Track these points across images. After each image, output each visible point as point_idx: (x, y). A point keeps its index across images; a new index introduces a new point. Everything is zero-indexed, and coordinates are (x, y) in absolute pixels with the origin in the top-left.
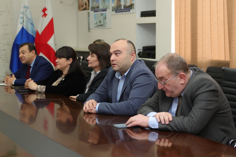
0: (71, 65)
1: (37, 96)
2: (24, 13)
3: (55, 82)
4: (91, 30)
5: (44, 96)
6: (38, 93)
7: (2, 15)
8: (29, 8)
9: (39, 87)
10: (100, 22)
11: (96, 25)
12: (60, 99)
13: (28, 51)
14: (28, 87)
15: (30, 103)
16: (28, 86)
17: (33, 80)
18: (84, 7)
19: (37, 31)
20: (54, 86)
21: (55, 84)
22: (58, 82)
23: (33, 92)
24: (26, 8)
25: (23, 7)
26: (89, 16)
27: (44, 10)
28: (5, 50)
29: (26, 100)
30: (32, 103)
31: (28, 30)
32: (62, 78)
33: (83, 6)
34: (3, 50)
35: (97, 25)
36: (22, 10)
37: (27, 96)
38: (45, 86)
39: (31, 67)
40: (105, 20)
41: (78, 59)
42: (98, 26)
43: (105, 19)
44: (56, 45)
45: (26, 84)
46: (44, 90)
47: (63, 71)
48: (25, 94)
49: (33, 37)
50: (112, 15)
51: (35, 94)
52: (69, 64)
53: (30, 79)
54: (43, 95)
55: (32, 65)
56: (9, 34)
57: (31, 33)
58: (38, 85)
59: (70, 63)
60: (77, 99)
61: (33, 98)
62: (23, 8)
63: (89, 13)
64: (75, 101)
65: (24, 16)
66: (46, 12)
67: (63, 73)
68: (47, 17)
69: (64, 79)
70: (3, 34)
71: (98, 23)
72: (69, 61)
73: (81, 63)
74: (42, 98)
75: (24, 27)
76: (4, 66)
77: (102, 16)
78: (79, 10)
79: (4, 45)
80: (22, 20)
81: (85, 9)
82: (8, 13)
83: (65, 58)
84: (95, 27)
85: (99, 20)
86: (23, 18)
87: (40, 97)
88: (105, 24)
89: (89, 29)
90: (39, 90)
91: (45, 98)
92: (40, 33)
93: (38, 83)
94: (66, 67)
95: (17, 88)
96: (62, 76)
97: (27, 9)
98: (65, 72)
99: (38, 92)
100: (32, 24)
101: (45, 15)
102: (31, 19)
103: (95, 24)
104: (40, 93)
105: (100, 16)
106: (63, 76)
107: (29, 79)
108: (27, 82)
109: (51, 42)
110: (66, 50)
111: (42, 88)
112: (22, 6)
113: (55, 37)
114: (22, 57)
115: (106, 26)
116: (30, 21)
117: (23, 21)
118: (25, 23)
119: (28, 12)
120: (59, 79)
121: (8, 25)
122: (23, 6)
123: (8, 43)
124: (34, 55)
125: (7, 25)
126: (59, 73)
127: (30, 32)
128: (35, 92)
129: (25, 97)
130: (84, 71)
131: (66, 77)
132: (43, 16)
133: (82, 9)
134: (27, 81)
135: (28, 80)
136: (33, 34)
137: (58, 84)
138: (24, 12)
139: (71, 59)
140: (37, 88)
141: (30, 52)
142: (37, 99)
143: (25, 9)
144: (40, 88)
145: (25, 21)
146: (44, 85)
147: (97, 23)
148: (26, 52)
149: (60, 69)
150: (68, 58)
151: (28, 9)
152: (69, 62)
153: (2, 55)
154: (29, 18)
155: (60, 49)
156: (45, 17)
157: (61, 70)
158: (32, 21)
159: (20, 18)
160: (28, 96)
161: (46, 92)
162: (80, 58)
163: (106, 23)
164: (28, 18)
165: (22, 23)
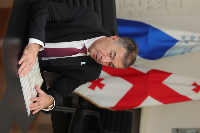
56: (166, 9)
65: (195, 41)
68: (194, 92)
75: (177, 44)
80: (188, 39)
86: (192, 40)
116: (188, 51)
117: (187, 42)
118: (183, 44)
121: (181, 7)
132: (195, 84)
145: (186, 44)
159: (191, 35)
164: (192, 48)
165: (183, 40)
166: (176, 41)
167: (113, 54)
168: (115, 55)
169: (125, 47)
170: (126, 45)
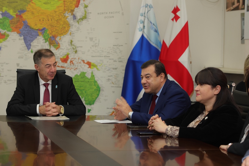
0: (218, 96)
1: (166, 142)
2: (146, 16)
3: (193, 121)
4: (246, 41)
5: (177, 142)
6: (167, 138)
7: (113, 17)
8: (152, 7)
9: (169, 129)
12: (200, 149)
13: (155, 75)
14: (153, 128)
15: (155, 152)
16: (153, 126)
17: (160, 118)
18: (236, 5)
19: (164, 42)
20: (192, 128)
21: (193, 124)
22: (197, 121)
23: (159, 135)
24: (148, 6)
25: (143, 6)
26: (243, 19)
27: (176, 10)
28: (116, 69)
29: (149, 147)
30: (158, 152)
31: (150, 41)
32: (204, 115)
33: (233, 4)
34: (113, 69)
36: (142, 10)
37: (151, 141)
38: (179, 128)
39: (158, 96)
41: (229, 87)
44: (191, 63)
45: (150, 123)
46: (177, 133)
47: (205, 104)
48: (149, 138)
49: (157, 50)
51: (163, 138)
52: (215, 95)
53: (157, 115)
54: (176, 140)
55: (158, 95)
56: (122, 46)
57: (154, 45)
58: (168, 125)
59: (217, 93)
60: (229, 150)
61: (159, 144)
62: (145, 7)
63: (243, 15)
64: (225, 152)
65: (144, 19)
66: (178, 14)
67: (206, 107)
68: (179, 20)
69: (206, 118)
70: (114, 45)
72: (215, 89)
73: (232, 93)
74: (174, 145)
75: (145, 36)
76: (113, 92)
78: (227, 10)
79: (115, 61)
80: (141, 26)
81: (237, 8)
82: (123, 14)
83: (209, 84)
86: (143, 22)
87: (171, 143)
89: (242, 38)
90: (170, 133)
91: (178, 146)
92: (168, 44)
93: (168, 122)
94: (210, 98)
95: (136, 128)
96: (204, 112)
97: (149, 9)
98: (209, 107)
99: (168, 136)
100: (156, 31)
101: (176, 18)
102: (155, 24)
104: (171, 137)
106: (206, 113)
107: (155, 115)
108: (152, 120)
109: (184, 59)
110: (212, 72)
111: (174, 130)
112: (143, 4)
113: (189, 51)
114: (146, 83)
116: (154, 26)
117: (144, 27)
118: (146, 30)
119: (151, 14)
120: (199, 117)
122: (145, 5)
123: (120, 58)
124: (162, 80)
125: (120, 32)
126: (199, 107)
127: (153, 43)
128: (162, 136)
129: (149, 142)
130: (237, 106)
131: (211, 114)
132: (173, 20)
133: (232, 8)
134: (152, 118)
135: (154, 117)
136: (157, 46)
137: (197, 124)
138: (145, 13)
139: (219, 88)
140: (167, 130)
141: (157, 76)
142: (166, 147)
143: (147, 8)
144: (171, 130)
145: (146, 27)
146: (177, 126)
148: (152, 76)
149: (200, 101)
150: (214, 86)
151: (152, 9)
152: (216, 91)
153: (111, 76)
154: (153, 22)
155: (203, 71)
156: (176, 21)
157: (202, 102)
158: (157, 27)
159: (139, 23)
160: (153, 141)
161: (180, 137)
162: (231, 86)
164: (151, 23)
165: (142, 30)
166: (143, 36)
167: (48, 66)
168: (48, 65)
169: (40, 59)
170: (39, 59)
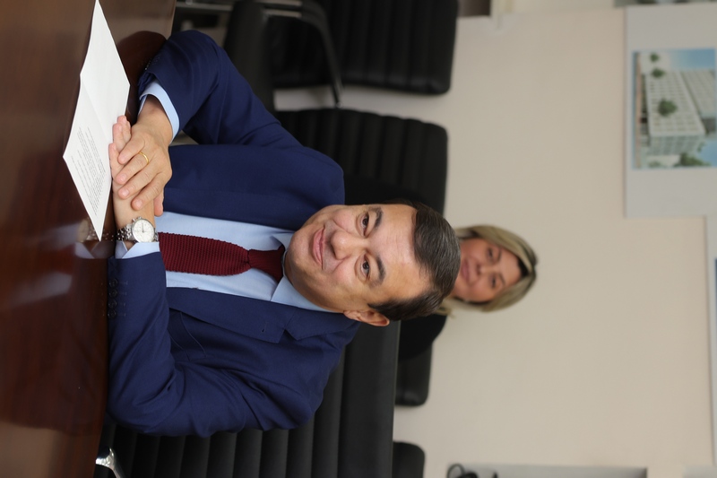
10: (666, 109)
11: (647, 67)
35: (650, 80)
40: (675, 159)
42: (641, 92)
43: (685, 162)
50: (705, 218)
71: (656, 82)
77: (701, 129)
84: (636, 56)
85: (678, 102)
88: (652, 159)
103: (654, 58)
105: (699, 113)
115: (638, 165)
147: (657, 74)
163: (655, 165)
